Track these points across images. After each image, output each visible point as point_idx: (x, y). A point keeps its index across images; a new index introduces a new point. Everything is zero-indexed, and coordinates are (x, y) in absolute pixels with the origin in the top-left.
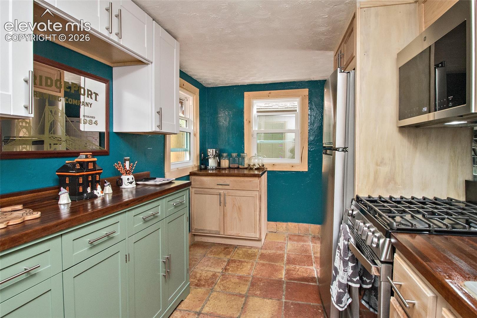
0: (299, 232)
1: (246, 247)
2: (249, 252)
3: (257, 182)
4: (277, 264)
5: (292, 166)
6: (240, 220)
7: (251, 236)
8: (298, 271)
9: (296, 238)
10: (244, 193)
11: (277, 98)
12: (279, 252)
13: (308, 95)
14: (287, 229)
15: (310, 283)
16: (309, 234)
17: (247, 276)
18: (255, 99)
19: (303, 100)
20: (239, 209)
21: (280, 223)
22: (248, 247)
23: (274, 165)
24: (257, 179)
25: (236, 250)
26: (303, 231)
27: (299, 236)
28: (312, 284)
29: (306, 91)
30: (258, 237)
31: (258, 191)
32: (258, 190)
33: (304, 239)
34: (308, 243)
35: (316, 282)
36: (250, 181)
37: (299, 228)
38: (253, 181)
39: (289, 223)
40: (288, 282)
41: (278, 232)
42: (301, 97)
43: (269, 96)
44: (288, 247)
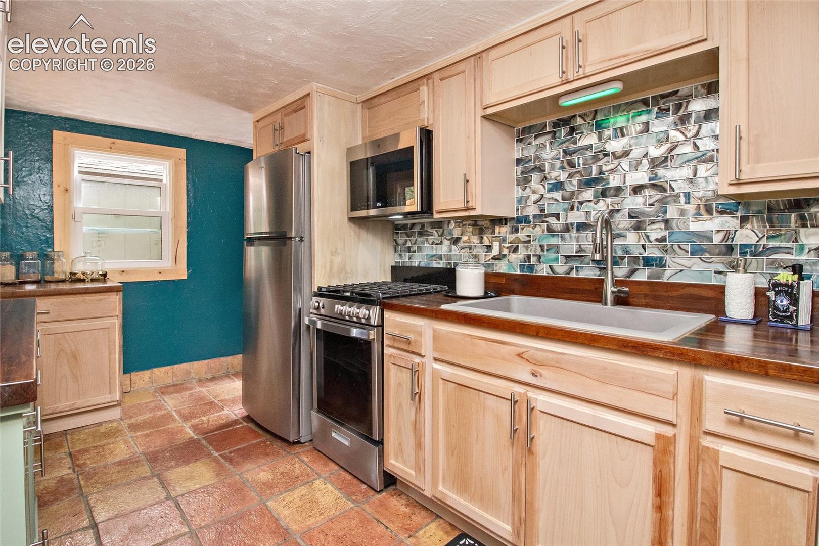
0: (175, 379)
1: (89, 427)
2: (101, 431)
3: (115, 300)
4: (170, 427)
5: (160, 273)
6: (76, 378)
7: (103, 402)
8: (209, 422)
9: (172, 389)
10: (83, 324)
11: (128, 153)
12: (159, 413)
13: (185, 159)
14: (152, 381)
15: (235, 427)
16: (192, 379)
17: (132, 457)
18: (78, 147)
19: (176, 165)
20: (74, 357)
21: (137, 373)
22: (92, 426)
23: (123, 272)
24: (116, 296)
25: (69, 437)
26: (181, 377)
27: (174, 385)
28: (238, 426)
29: (182, 153)
30: (118, 399)
31: (117, 316)
32: (117, 314)
33: (186, 387)
34: (196, 389)
35: (241, 423)
36: (98, 300)
37: (173, 373)
38: (106, 300)
39: (155, 370)
40: (206, 437)
41: (135, 389)
42: (174, 160)
43: (111, 148)
44: (169, 403)
